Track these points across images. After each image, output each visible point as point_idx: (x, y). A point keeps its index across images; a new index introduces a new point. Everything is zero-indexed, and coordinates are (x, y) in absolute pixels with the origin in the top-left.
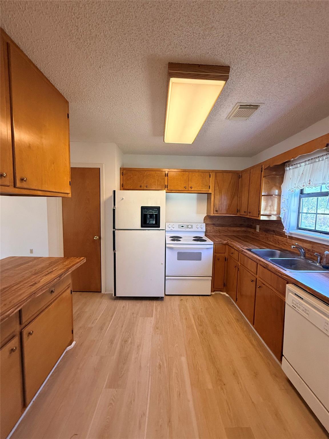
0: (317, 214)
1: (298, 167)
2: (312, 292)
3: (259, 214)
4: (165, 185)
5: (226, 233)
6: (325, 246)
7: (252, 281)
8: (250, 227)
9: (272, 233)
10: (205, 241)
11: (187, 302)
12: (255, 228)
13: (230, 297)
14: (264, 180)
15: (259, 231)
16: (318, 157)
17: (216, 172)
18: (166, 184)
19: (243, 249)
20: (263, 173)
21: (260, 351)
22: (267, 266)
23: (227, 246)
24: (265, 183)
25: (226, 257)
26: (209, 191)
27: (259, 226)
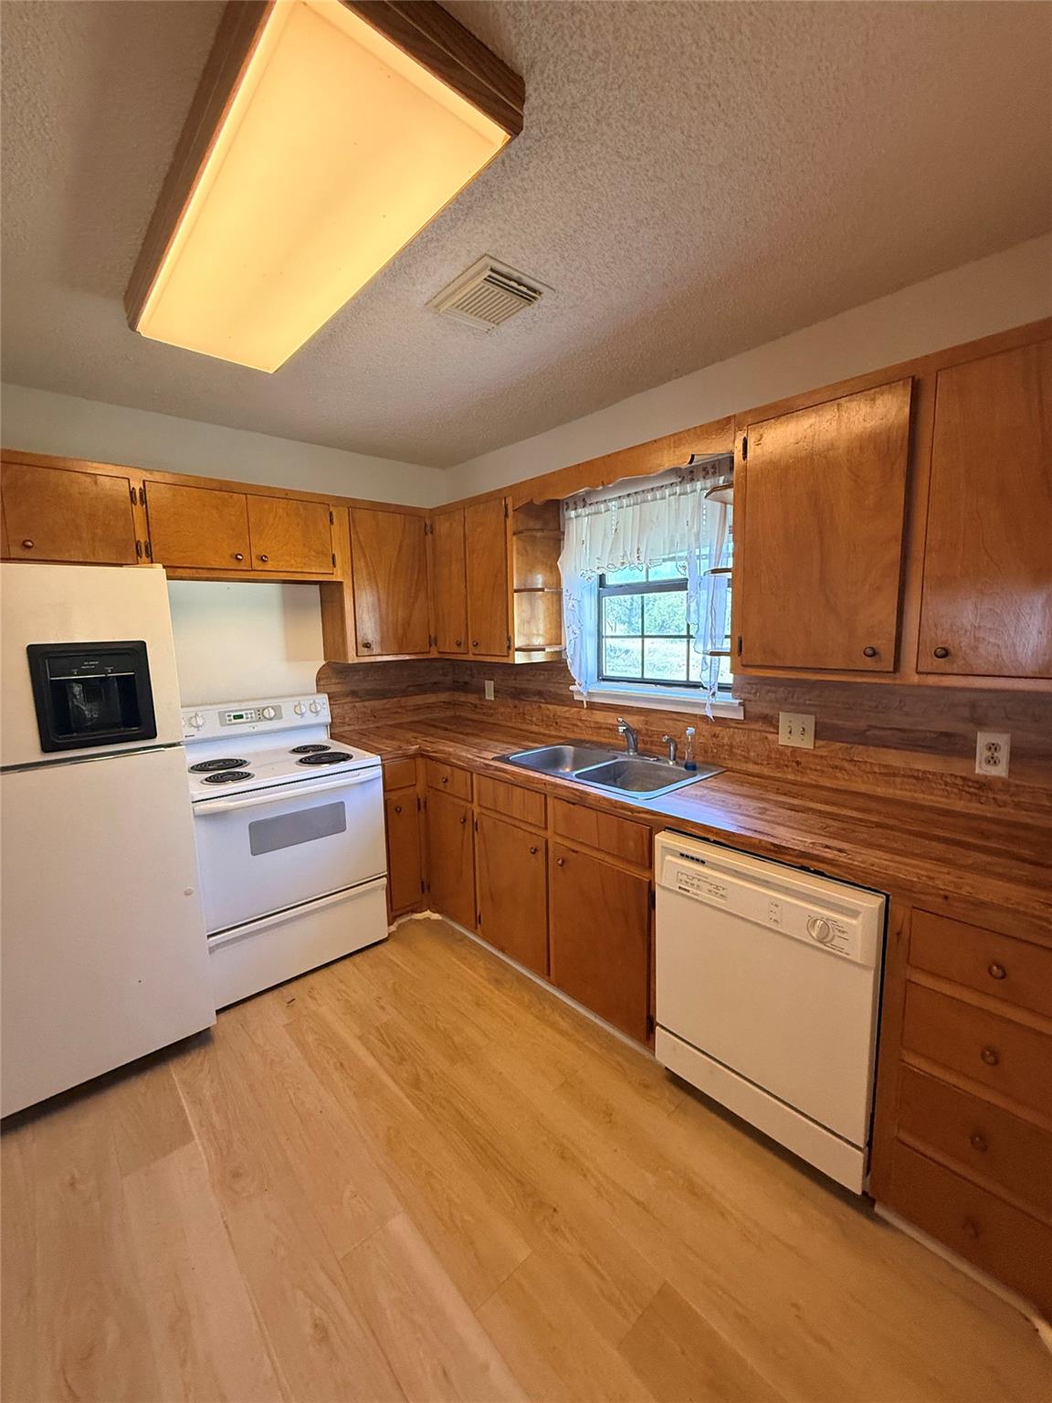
0: (643, 636)
1: (601, 513)
2: (724, 839)
3: (509, 647)
4: (138, 543)
5: (396, 716)
6: (675, 716)
7: (533, 853)
8: (464, 687)
9: (536, 698)
10: (347, 757)
11: (313, 998)
12: (481, 691)
13: (447, 920)
14: (514, 545)
15: (495, 697)
16: (652, 489)
17: (353, 505)
18: (142, 538)
19: (487, 762)
20: (509, 521)
21: (587, 1043)
22: (581, 798)
23: (420, 761)
24: (518, 553)
25: (420, 797)
26: (332, 574)
27: (492, 682)
